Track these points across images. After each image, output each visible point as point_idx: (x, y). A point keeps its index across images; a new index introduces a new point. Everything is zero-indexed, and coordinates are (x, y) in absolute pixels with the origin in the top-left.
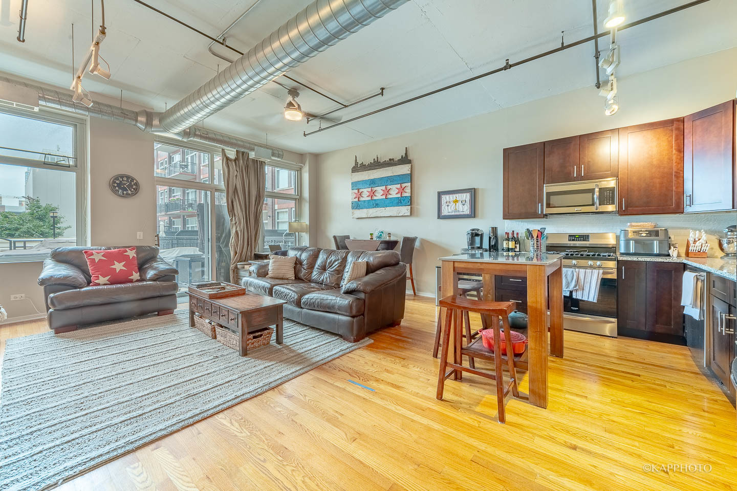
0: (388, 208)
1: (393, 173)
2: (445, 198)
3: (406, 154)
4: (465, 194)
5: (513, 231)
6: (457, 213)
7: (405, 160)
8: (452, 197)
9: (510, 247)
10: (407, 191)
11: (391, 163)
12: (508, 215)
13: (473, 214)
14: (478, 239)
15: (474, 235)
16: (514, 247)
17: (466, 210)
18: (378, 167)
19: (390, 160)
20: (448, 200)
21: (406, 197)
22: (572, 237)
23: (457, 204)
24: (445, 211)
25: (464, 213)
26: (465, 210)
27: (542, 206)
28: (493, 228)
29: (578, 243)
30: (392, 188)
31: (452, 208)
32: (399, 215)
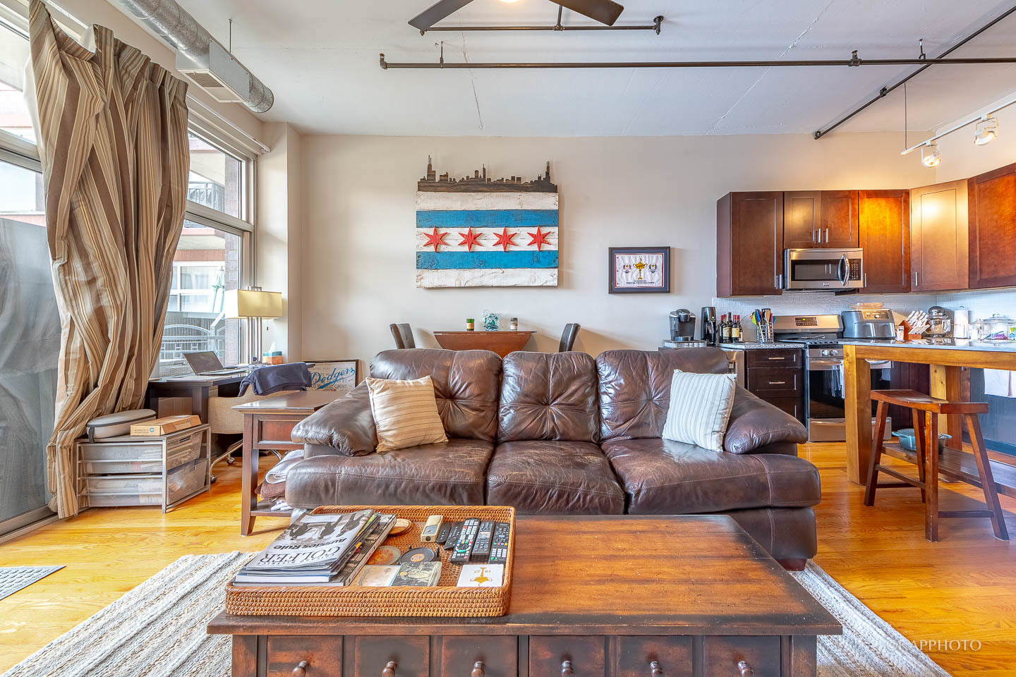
0: (509, 271)
1: (520, 204)
2: (622, 260)
3: (547, 173)
4: (655, 256)
6: (643, 285)
7: (545, 185)
8: (633, 259)
10: (550, 241)
11: (514, 185)
13: (666, 289)
15: (683, 319)
16: (738, 336)
17: (656, 280)
19: (513, 178)
20: (627, 262)
21: (549, 252)
22: (800, 321)
23: (642, 270)
24: (623, 280)
25: (654, 285)
26: (655, 280)
29: (802, 328)
30: (518, 232)
31: (634, 275)
32: (534, 285)
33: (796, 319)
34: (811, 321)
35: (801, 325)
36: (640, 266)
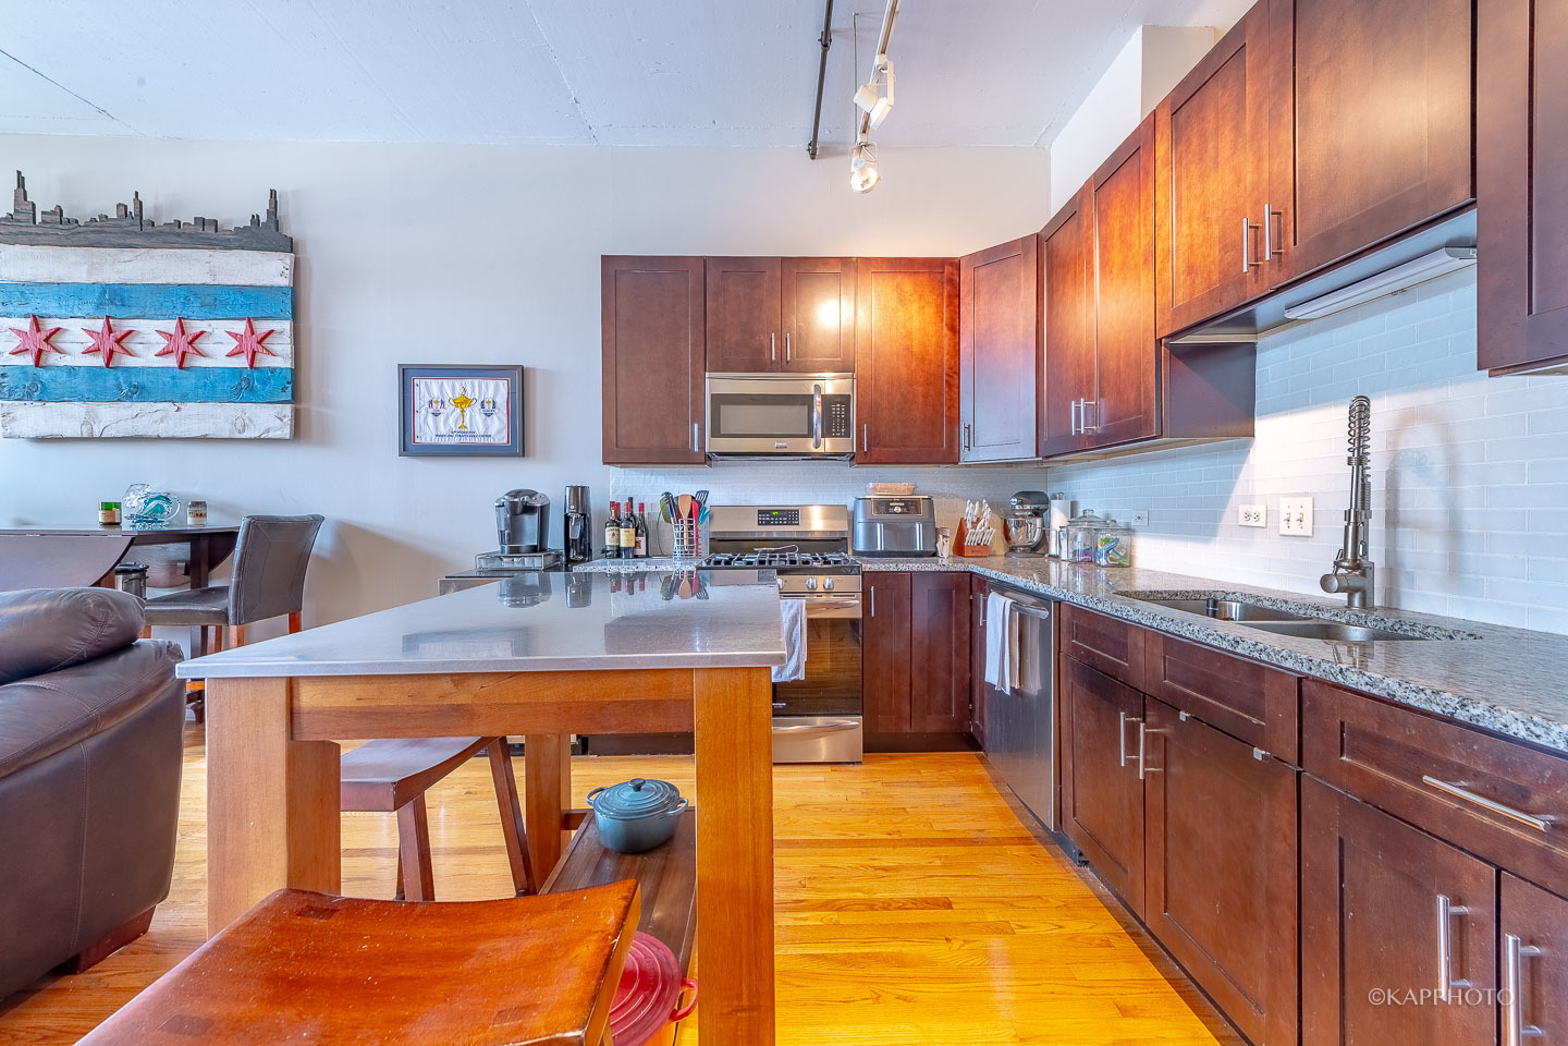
0: (191, 408)
1: (212, 273)
2: (427, 389)
3: (273, 211)
4: (492, 383)
5: (631, 499)
6: (468, 440)
7: (268, 233)
8: (449, 388)
9: (623, 545)
10: (276, 348)
11: (204, 234)
12: (618, 453)
13: (518, 445)
14: (530, 523)
15: (519, 509)
16: (633, 545)
17: (496, 430)
18: (139, 241)
19: (202, 222)
20: (436, 392)
21: (273, 370)
22: (767, 515)
23: (468, 411)
24: (428, 430)
25: (490, 441)
26: (492, 431)
27: (702, 430)
28: (575, 489)
29: (776, 530)
30: (209, 330)
31: (451, 422)
32: (244, 436)
33: (760, 512)
34: (790, 516)
35: (768, 523)
36: (463, 402)
